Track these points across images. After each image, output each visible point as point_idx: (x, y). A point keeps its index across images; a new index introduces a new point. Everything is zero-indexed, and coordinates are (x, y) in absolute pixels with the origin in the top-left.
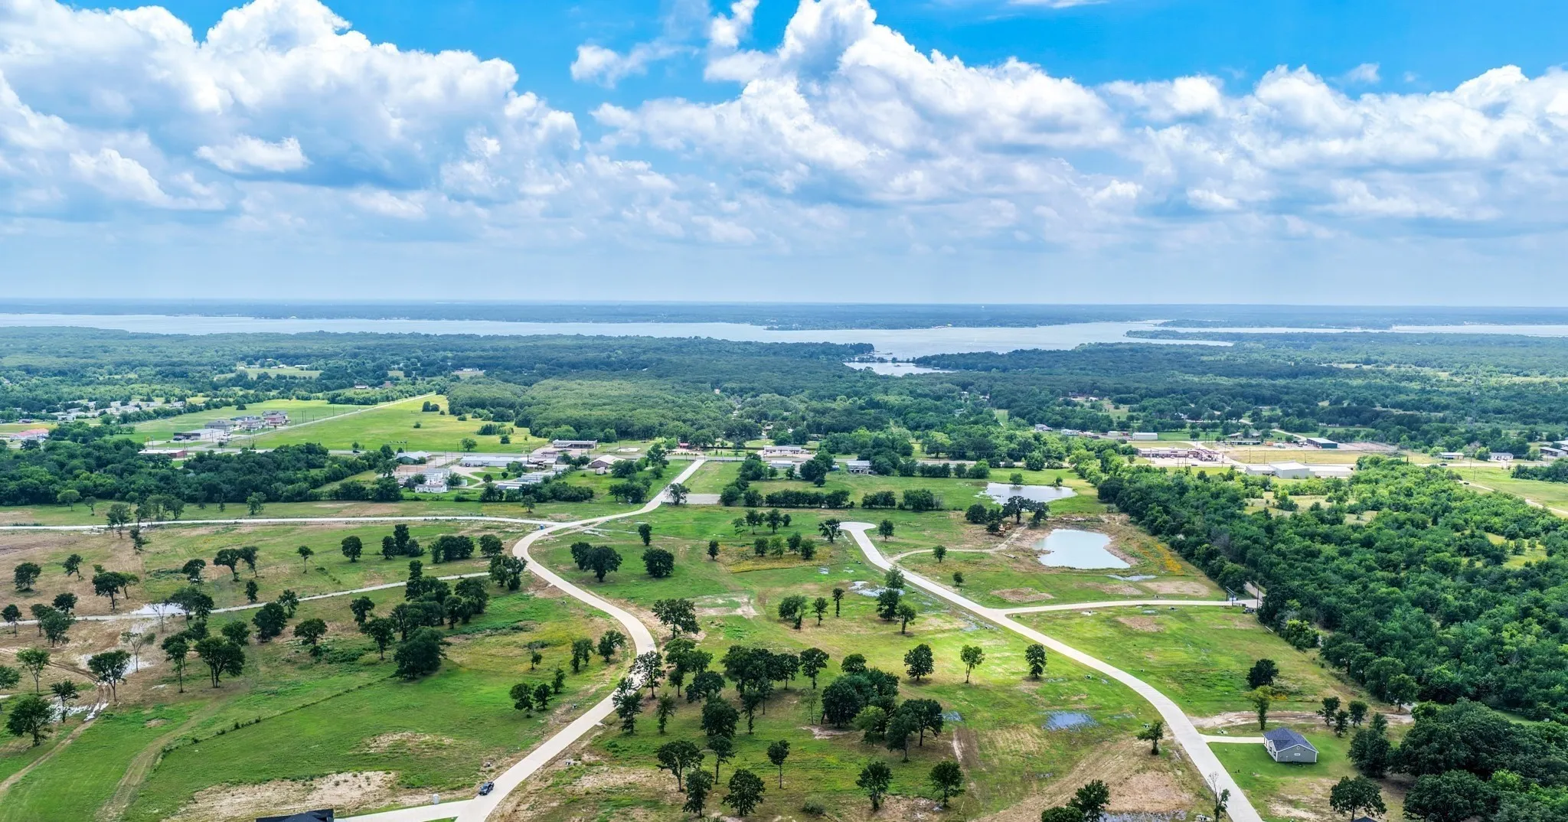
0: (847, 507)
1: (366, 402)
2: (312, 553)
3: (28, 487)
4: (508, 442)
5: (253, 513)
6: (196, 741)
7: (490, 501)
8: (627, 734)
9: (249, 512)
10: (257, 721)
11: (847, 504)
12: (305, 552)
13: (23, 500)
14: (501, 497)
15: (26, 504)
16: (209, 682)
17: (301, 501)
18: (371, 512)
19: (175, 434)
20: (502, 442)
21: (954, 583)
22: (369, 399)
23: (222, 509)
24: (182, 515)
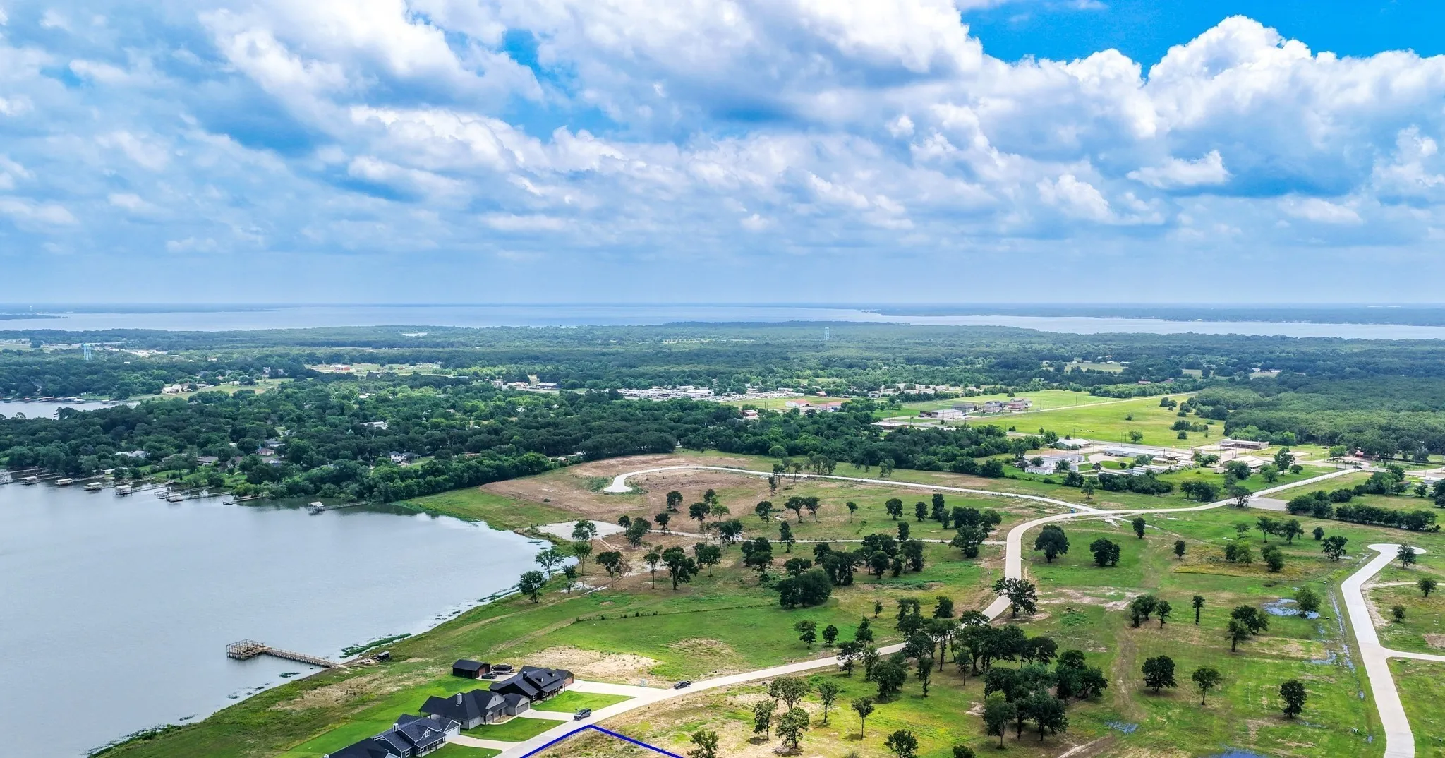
0: (1430, 531)
1: (1120, 395)
2: (857, 508)
3: (760, 442)
4: (1185, 438)
5: (882, 476)
6: (603, 619)
7: (1072, 485)
8: (845, 676)
9: (879, 475)
10: (654, 614)
11: (1430, 526)
12: (852, 506)
13: (755, 451)
14: (1081, 483)
15: (756, 454)
16: (671, 585)
17: (929, 470)
18: (967, 484)
19: (921, 412)
20: (1179, 438)
21: (1394, 618)
22: (1123, 393)
23: (867, 469)
24: (834, 471)
